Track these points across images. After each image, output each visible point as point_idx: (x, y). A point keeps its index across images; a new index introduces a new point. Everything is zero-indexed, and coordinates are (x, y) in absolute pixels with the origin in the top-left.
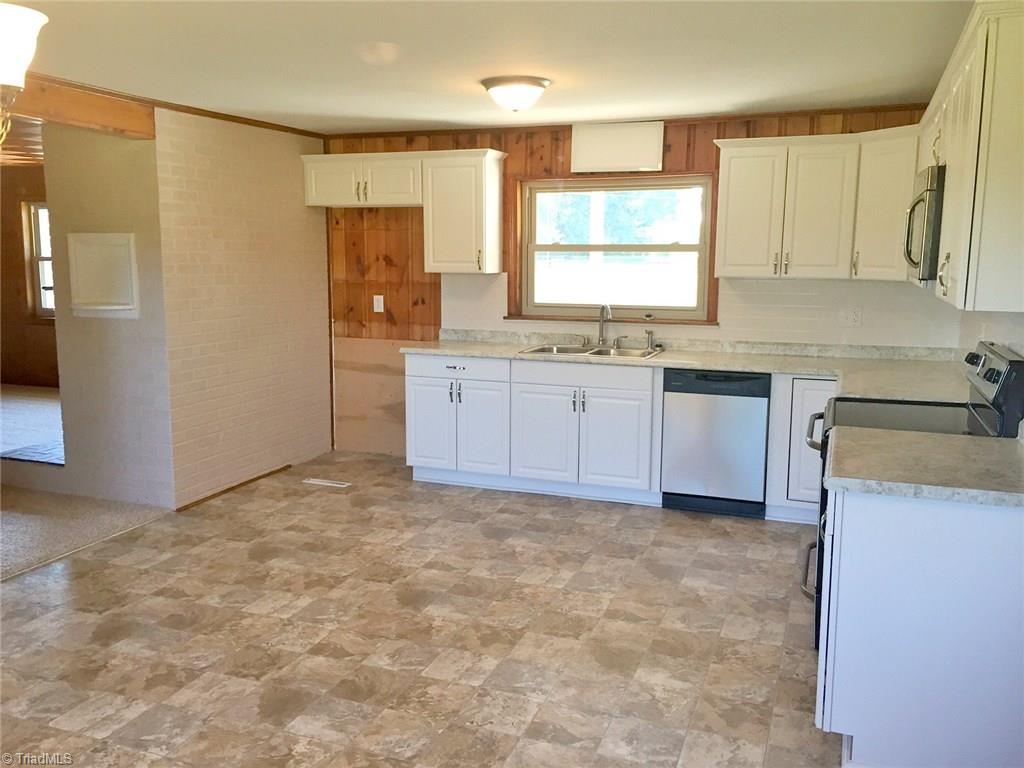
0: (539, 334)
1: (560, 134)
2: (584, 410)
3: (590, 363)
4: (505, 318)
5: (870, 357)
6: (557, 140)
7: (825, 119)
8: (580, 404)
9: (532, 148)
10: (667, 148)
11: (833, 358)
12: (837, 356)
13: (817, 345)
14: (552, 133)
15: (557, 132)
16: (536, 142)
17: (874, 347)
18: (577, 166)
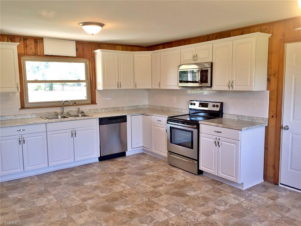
0: (36, 114)
1: (38, 40)
2: (75, 136)
3: (77, 120)
4: (20, 109)
5: (132, 109)
6: (37, 42)
7: (118, 47)
8: (74, 134)
9: (26, 44)
10: (77, 50)
11: (125, 110)
12: (126, 109)
13: (121, 107)
14: (35, 39)
15: (37, 39)
16: (28, 42)
17: (133, 106)
18: (46, 53)
